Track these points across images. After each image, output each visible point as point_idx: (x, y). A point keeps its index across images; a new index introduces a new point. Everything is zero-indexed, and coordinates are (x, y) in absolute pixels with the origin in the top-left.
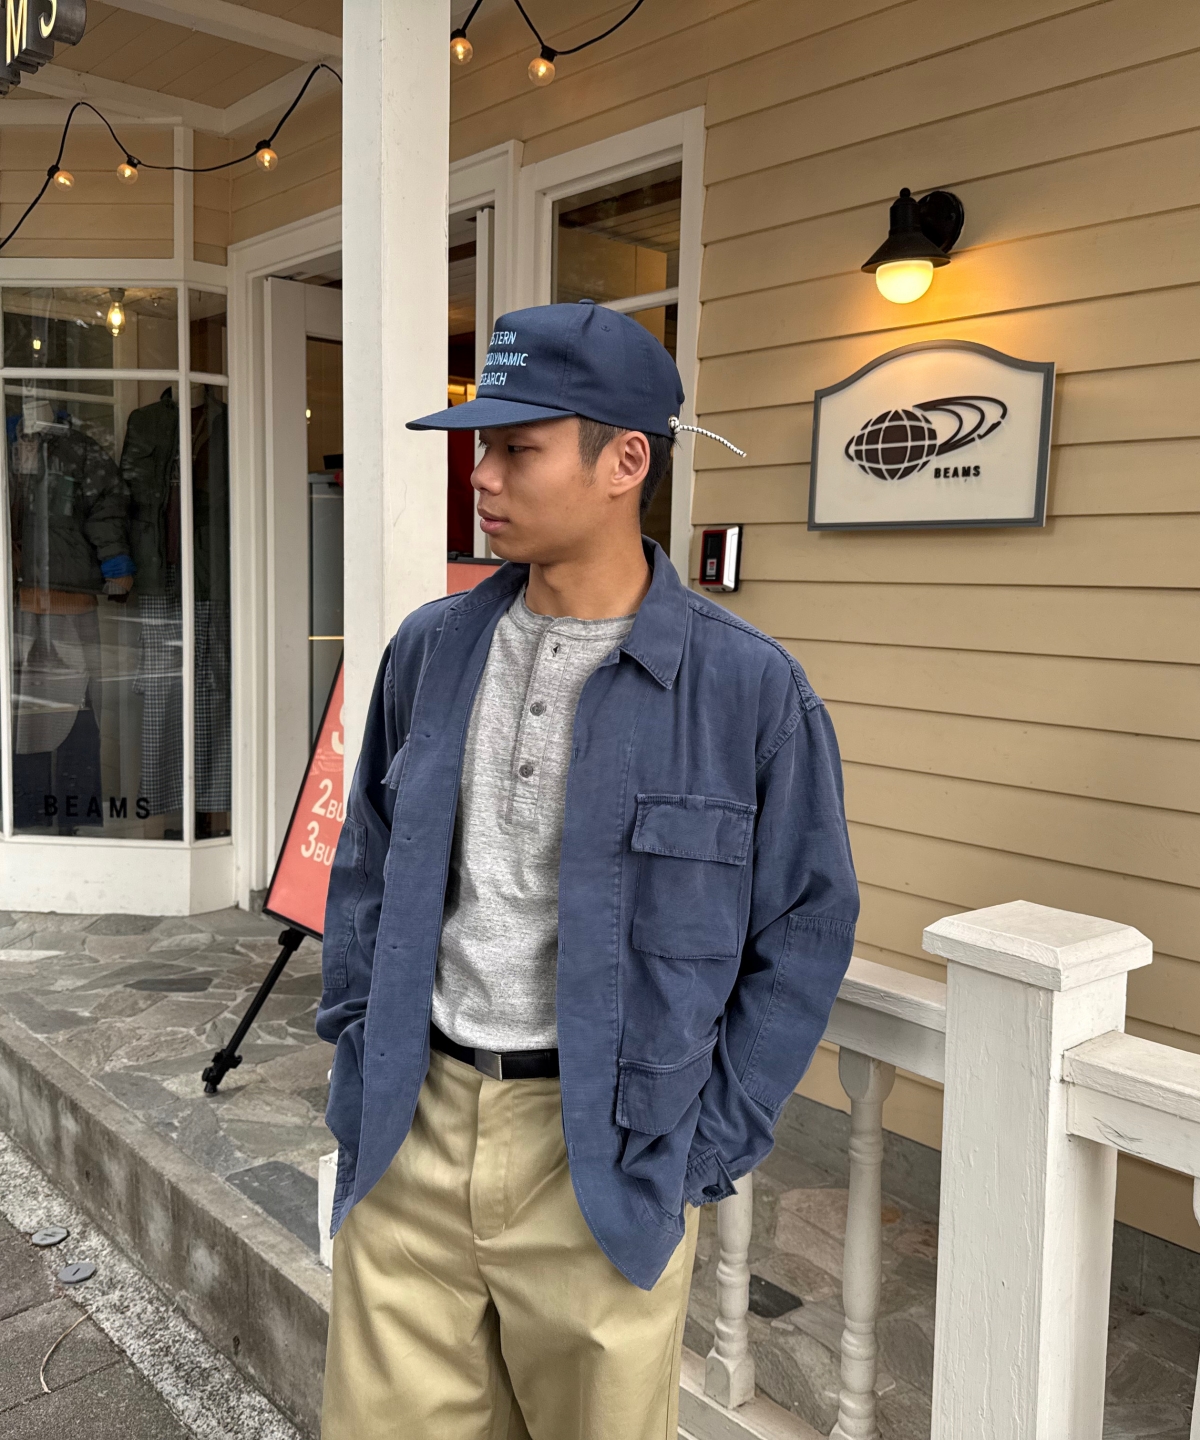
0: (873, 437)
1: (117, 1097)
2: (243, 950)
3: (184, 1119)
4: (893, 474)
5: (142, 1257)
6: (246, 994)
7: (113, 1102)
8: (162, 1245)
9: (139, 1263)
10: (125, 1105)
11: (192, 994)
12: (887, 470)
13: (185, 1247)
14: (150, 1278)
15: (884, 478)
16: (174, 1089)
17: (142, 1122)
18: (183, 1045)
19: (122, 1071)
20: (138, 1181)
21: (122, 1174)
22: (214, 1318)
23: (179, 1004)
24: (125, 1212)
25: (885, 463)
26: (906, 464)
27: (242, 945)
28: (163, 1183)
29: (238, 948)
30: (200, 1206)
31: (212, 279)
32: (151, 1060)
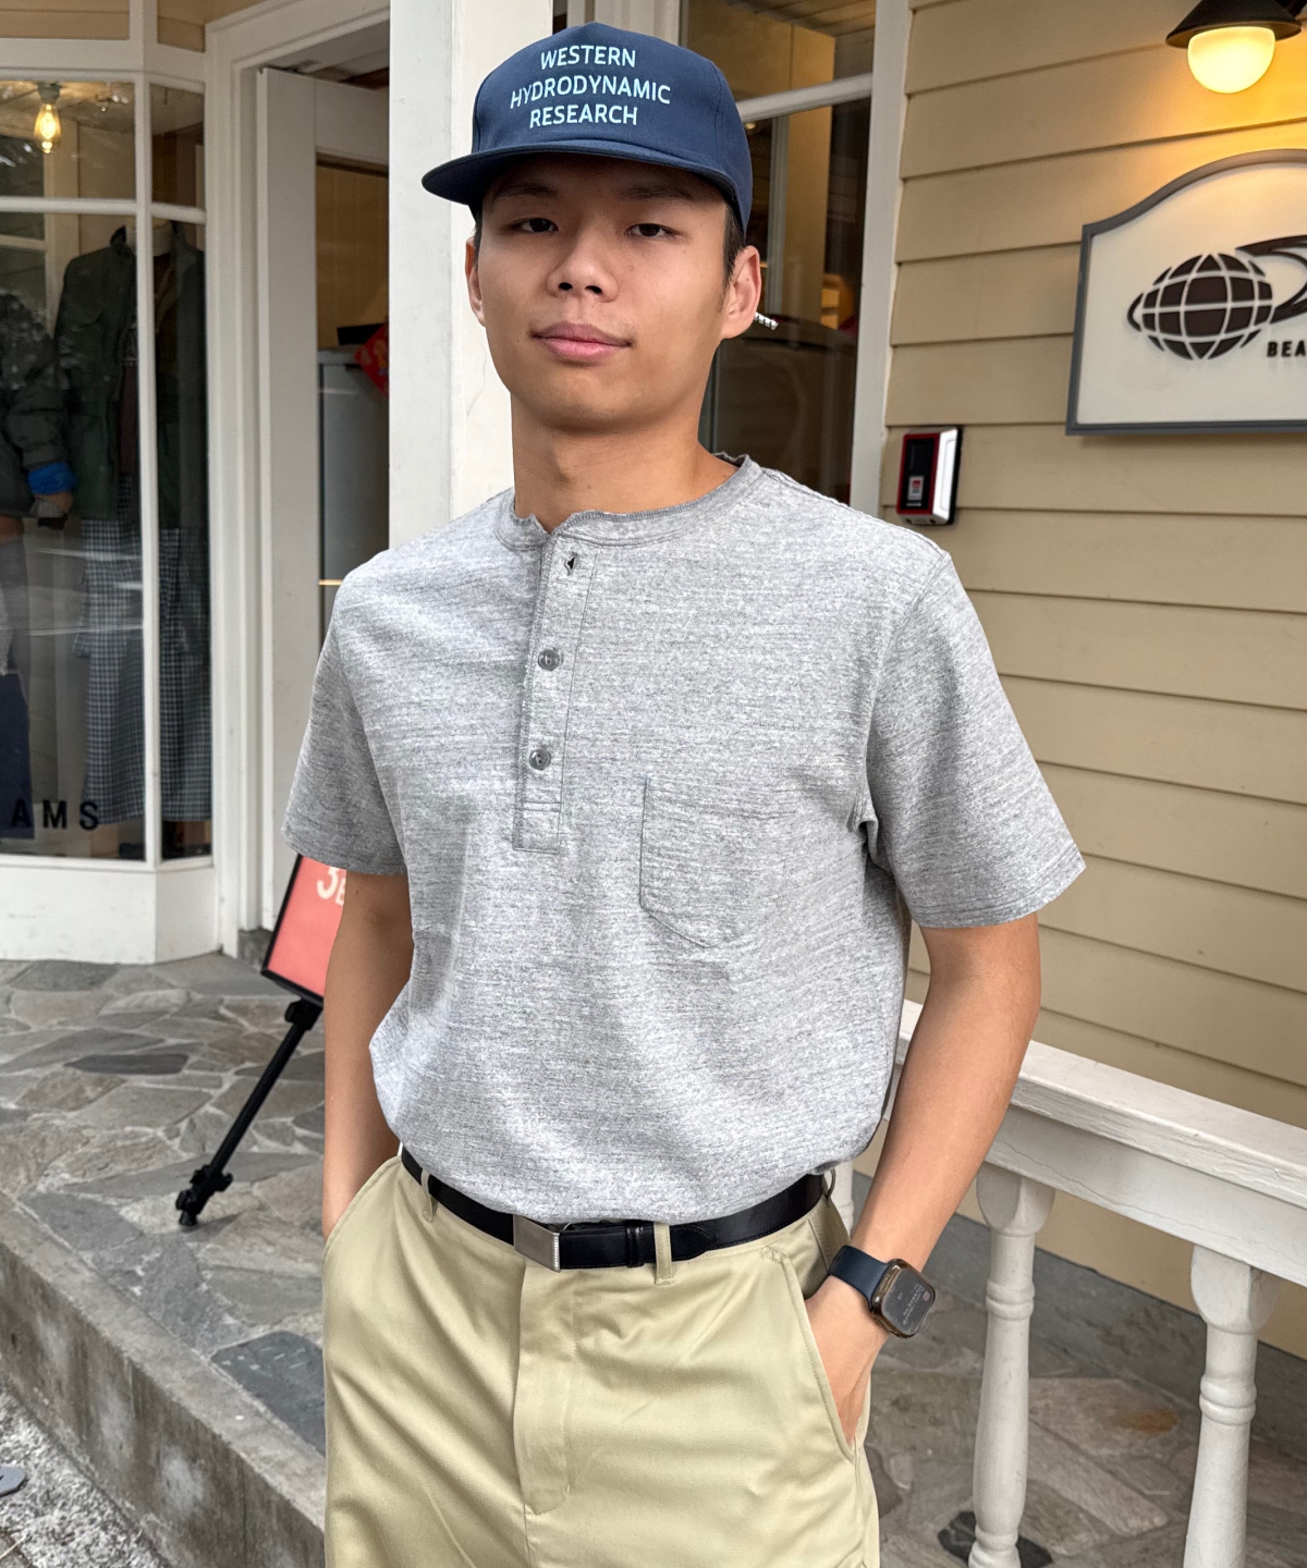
0: (1172, 295)
1: (55, 1232)
2: (229, 1014)
3: (151, 1265)
4: (1202, 350)
5: (92, 1461)
6: (236, 1078)
7: (48, 1238)
8: (121, 1448)
9: (88, 1469)
10: (66, 1244)
11: (160, 1077)
12: (1194, 345)
13: (154, 1455)
14: (103, 1492)
15: (1186, 355)
16: (136, 1219)
17: (91, 1270)
18: (148, 1153)
19: (62, 1192)
20: (85, 1356)
21: (63, 1343)
22: (196, 1557)
23: (140, 1092)
24: (67, 1396)
25: (1190, 333)
26: (1223, 336)
27: (229, 1007)
28: (120, 1363)
29: (223, 1011)
30: (174, 1400)
31: (182, 68)
32: (103, 1175)
